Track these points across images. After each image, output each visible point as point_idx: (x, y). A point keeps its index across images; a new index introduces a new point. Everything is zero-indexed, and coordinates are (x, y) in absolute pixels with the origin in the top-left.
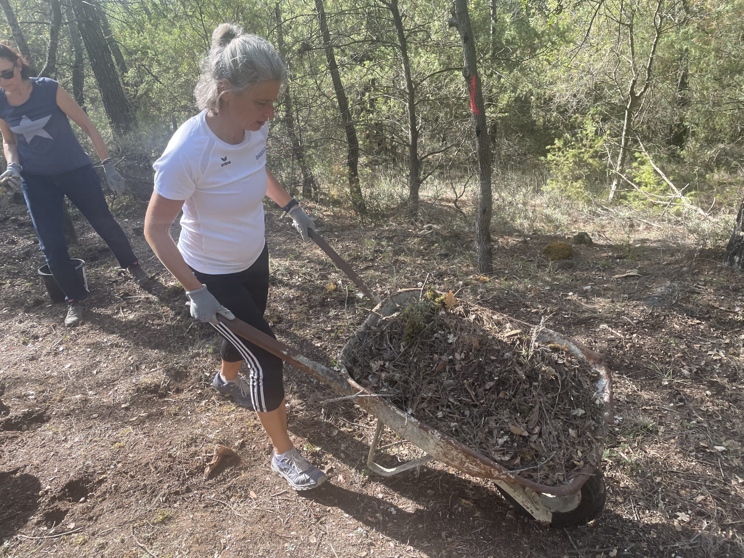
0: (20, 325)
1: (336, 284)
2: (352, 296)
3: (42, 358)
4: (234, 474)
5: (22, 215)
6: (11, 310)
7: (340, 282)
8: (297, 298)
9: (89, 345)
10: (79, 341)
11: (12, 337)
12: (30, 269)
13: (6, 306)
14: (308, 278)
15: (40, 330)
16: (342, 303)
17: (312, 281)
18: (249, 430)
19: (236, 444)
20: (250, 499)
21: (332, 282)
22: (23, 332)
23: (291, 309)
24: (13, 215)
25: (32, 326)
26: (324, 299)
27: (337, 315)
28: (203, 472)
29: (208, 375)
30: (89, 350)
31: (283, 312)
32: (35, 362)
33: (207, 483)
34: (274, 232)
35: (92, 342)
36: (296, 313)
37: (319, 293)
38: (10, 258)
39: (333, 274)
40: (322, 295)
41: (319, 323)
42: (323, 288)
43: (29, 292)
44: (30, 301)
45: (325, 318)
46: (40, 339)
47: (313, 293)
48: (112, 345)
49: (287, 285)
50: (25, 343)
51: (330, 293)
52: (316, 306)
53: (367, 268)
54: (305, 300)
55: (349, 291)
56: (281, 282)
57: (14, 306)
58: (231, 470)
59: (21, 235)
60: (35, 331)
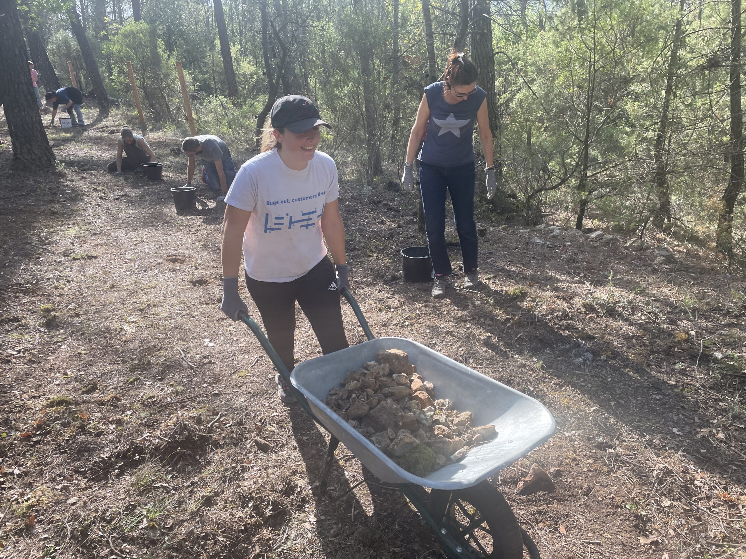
0: (379, 294)
1: (687, 333)
2: (707, 352)
3: (391, 327)
4: (546, 500)
5: (391, 201)
6: (374, 279)
7: (693, 333)
8: (638, 338)
9: (429, 327)
10: (421, 320)
11: (372, 303)
12: (392, 248)
13: (370, 275)
14: (653, 318)
15: (393, 302)
16: (693, 358)
17: (657, 323)
18: (567, 461)
19: (552, 470)
20: (559, 533)
21: (684, 330)
22: (381, 300)
23: (629, 347)
24: (385, 199)
25: (387, 298)
26: (670, 347)
27: (685, 370)
28: (516, 485)
29: (532, 389)
30: (428, 331)
31: (618, 348)
32: (385, 328)
33: (518, 497)
34: (617, 259)
35: (431, 324)
36: (634, 354)
37: (665, 338)
38: (379, 235)
39: (684, 321)
40: (668, 342)
41: (660, 373)
42: (670, 335)
43: (388, 268)
44: (388, 276)
45: (668, 370)
46: (392, 310)
47: (658, 337)
48: (447, 332)
49: (627, 320)
50: (380, 310)
51: (679, 342)
52: (659, 353)
53: (731, 325)
54: (647, 342)
55: (704, 346)
56: (620, 315)
57: (376, 277)
58: (544, 495)
59: (388, 217)
60: (390, 302)
